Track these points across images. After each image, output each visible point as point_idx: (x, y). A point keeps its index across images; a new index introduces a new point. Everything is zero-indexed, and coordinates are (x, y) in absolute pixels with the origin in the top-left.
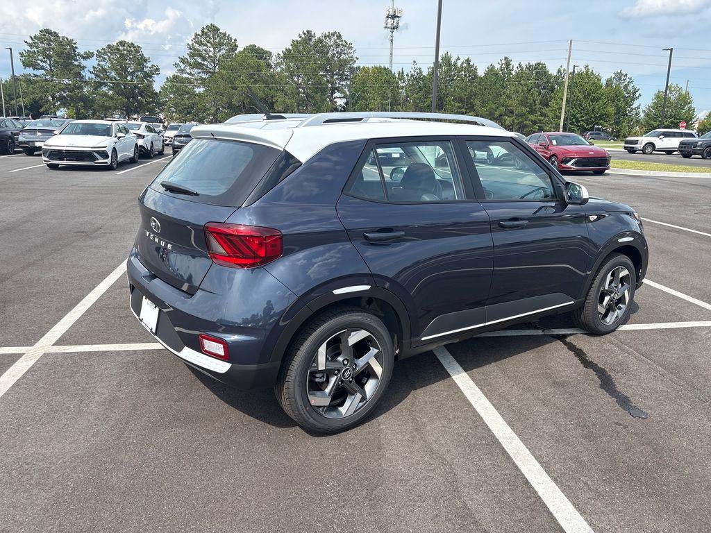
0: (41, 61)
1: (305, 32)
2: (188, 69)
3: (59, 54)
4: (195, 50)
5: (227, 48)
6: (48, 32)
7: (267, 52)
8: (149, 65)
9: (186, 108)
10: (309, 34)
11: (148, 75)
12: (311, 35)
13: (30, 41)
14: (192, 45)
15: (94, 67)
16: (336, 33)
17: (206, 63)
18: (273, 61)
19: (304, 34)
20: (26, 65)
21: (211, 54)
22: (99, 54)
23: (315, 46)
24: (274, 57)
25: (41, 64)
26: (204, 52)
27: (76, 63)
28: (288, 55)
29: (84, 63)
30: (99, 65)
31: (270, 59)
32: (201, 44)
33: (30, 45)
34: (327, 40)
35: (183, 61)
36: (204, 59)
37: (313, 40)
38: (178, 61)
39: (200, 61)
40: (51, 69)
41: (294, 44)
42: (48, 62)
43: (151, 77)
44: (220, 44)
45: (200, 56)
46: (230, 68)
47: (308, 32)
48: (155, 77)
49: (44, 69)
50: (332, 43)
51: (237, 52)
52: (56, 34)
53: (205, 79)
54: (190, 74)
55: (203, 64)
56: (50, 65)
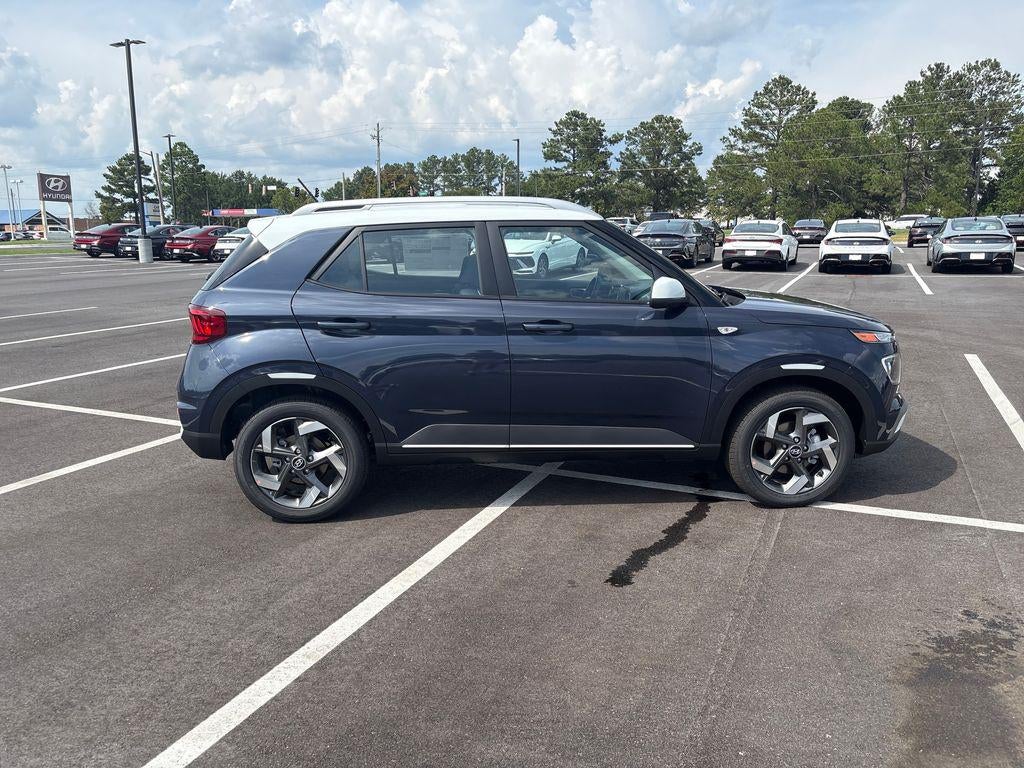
0: (565, 151)
1: (933, 66)
2: (740, 144)
3: (585, 140)
4: (753, 115)
5: (799, 107)
6: (575, 114)
7: (865, 105)
8: (689, 143)
9: (738, 198)
10: (940, 69)
11: (687, 157)
12: (942, 70)
13: (555, 128)
14: (750, 109)
15: (621, 153)
16: (990, 60)
17: (766, 132)
18: (875, 118)
19: (930, 69)
20: (548, 157)
21: (775, 119)
22: (630, 136)
23: (948, 86)
24: (876, 111)
25: (564, 154)
26: (765, 117)
27: (602, 150)
28: (896, 106)
29: (610, 148)
30: (627, 149)
31: (870, 115)
32: (761, 106)
33: (555, 133)
34: (973, 75)
35: (734, 132)
36: (764, 127)
37: (946, 77)
38: (727, 133)
39: (758, 130)
40: (574, 160)
41: (912, 87)
42: (572, 152)
43: (690, 159)
44: (790, 103)
45: (759, 123)
46: (801, 135)
47: (937, 65)
48: (696, 159)
49: (567, 161)
50: (981, 78)
51: (814, 111)
52: (583, 116)
53: (762, 155)
54: (743, 150)
55: (763, 135)
56: (573, 155)
